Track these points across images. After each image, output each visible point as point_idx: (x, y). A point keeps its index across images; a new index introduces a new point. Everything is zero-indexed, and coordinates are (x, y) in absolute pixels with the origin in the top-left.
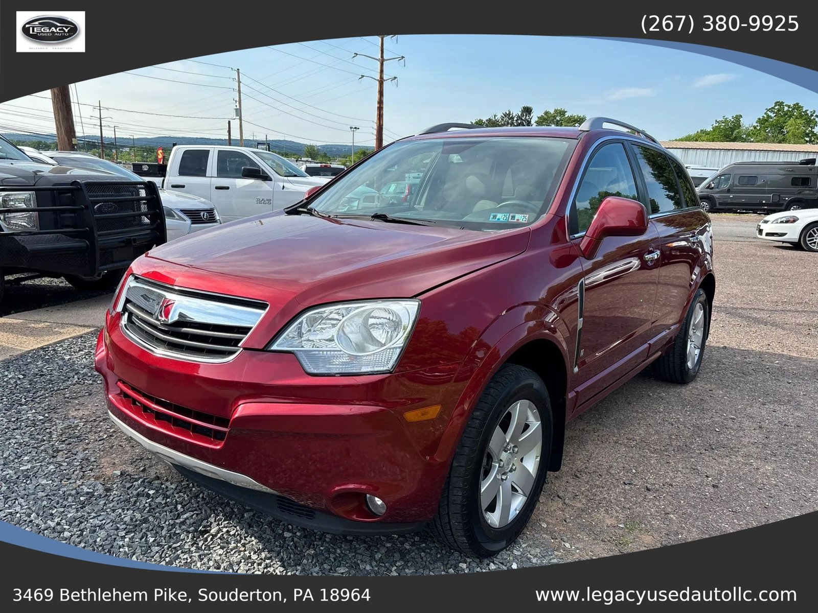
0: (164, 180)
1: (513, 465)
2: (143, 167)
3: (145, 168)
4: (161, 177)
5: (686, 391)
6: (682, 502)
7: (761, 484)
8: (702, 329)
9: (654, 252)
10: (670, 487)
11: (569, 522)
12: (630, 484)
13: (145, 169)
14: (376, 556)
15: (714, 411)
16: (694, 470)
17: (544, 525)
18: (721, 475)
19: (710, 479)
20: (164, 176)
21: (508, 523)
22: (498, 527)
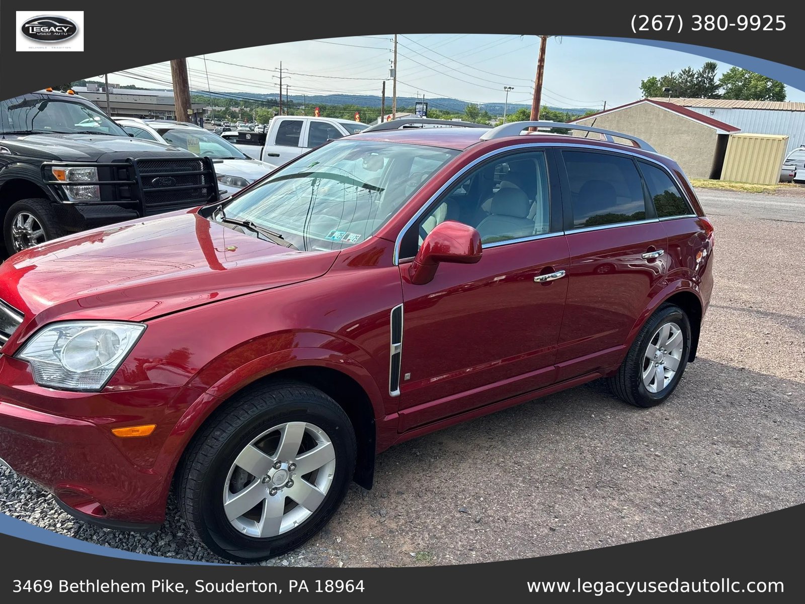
0: (263, 149)
1: (290, 480)
2: (247, 136)
3: (248, 137)
4: (261, 145)
5: (637, 417)
6: (499, 540)
7: (608, 535)
8: (681, 350)
10: (504, 522)
11: (367, 542)
12: (463, 512)
13: (249, 138)
14: (160, 543)
15: (645, 444)
16: (549, 509)
17: (339, 540)
18: (573, 517)
19: (557, 520)
20: (264, 145)
21: (279, 534)
22: (260, 537)
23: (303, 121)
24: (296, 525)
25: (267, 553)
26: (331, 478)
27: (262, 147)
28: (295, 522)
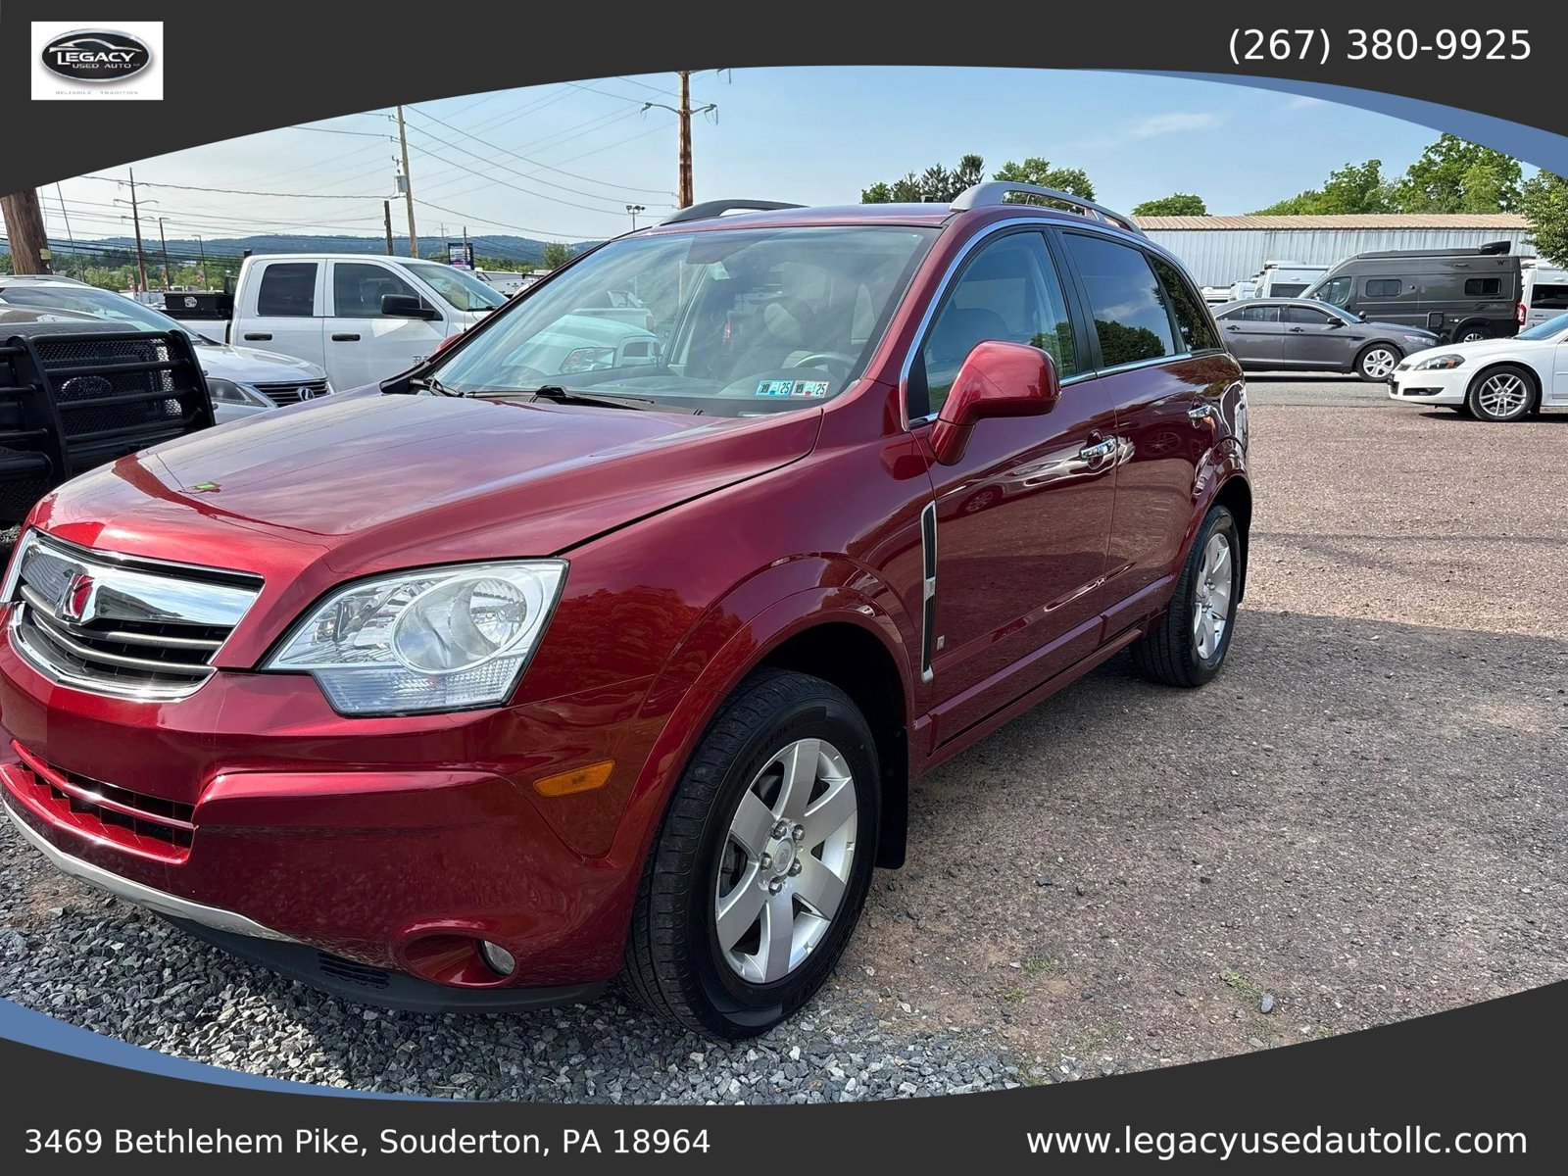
0: (229, 326)
1: (796, 861)
2: (186, 301)
3: (191, 303)
4: (224, 319)
5: (1193, 702)
6: (1138, 913)
7: (1291, 871)
8: (1229, 582)
9: (1102, 442)
10: (1122, 886)
11: (920, 964)
12: (1047, 885)
13: (191, 305)
14: (536, 1047)
15: (1237, 737)
16: (1175, 853)
17: (871, 972)
18: (1221, 858)
19: (1199, 867)
20: (230, 317)
21: (789, 972)
22: (764, 982)
23: (316, 264)
24: (810, 950)
25: (777, 1012)
26: (852, 848)
27: (226, 321)
28: (806, 946)
